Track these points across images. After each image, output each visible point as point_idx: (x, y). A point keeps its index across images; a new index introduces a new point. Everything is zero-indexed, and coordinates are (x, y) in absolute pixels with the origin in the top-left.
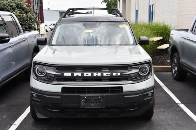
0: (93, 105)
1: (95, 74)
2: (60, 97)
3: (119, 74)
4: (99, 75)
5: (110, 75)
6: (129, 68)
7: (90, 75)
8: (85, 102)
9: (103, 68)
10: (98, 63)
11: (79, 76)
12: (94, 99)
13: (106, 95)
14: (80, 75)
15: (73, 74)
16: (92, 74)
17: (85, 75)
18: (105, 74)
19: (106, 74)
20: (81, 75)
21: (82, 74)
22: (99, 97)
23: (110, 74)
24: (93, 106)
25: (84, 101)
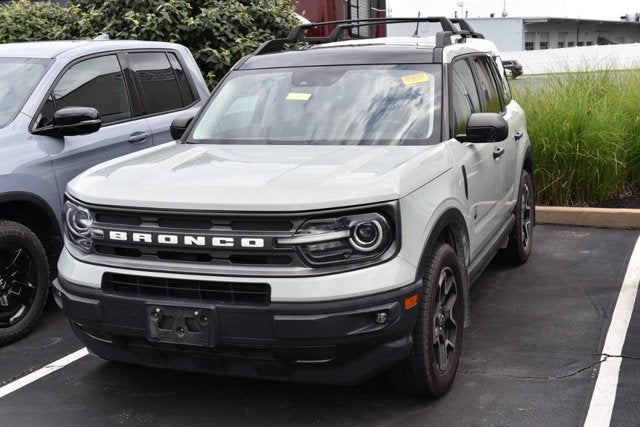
0: (183, 336)
1: (188, 240)
2: (96, 302)
3: (260, 243)
4: (201, 241)
5: (232, 245)
6: (297, 224)
7: (174, 240)
8: (160, 325)
9: (214, 222)
10: (201, 205)
11: (146, 241)
12: (184, 317)
13: (217, 308)
14: (148, 238)
15: (130, 236)
16: (181, 239)
17: (161, 239)
18: (216, 242)
19: (222, 242)
20: (150, 241)
21: (155, 237)
22: (196, 313)
23: (232, 240)
24: (182, 339)
25: (156, 320)
